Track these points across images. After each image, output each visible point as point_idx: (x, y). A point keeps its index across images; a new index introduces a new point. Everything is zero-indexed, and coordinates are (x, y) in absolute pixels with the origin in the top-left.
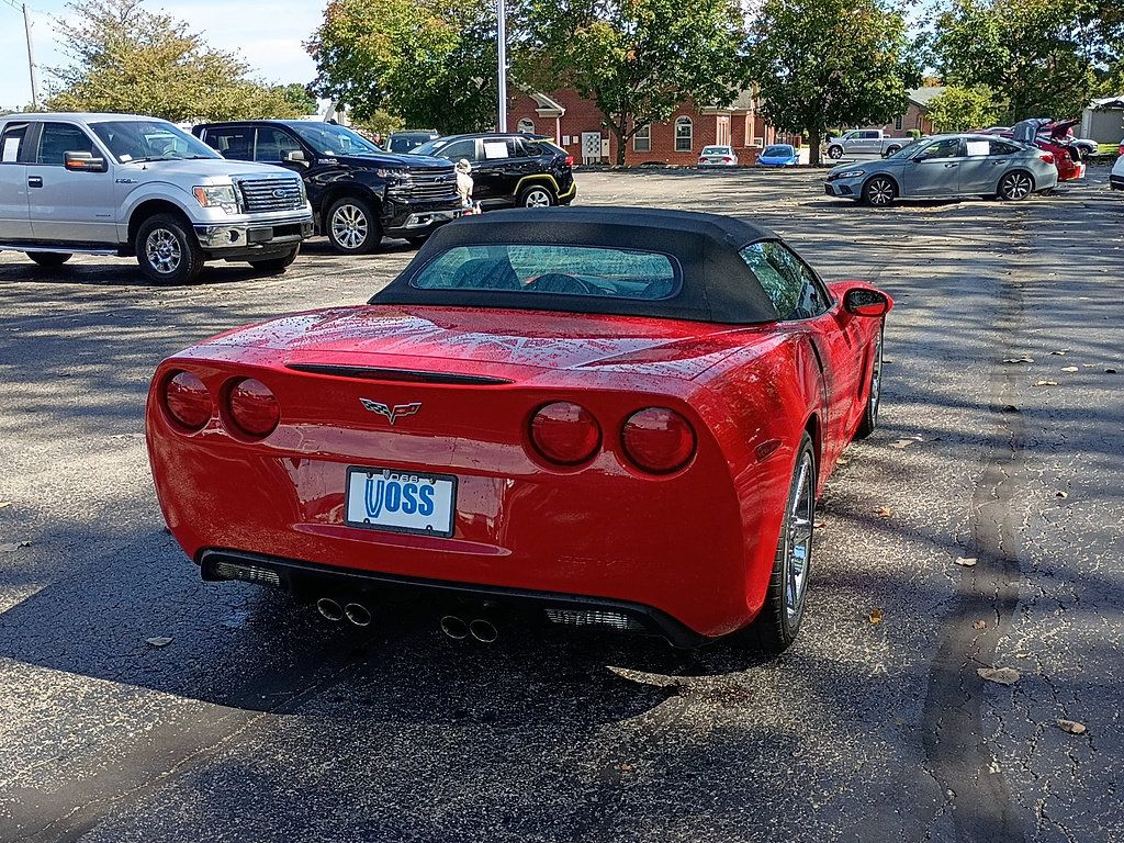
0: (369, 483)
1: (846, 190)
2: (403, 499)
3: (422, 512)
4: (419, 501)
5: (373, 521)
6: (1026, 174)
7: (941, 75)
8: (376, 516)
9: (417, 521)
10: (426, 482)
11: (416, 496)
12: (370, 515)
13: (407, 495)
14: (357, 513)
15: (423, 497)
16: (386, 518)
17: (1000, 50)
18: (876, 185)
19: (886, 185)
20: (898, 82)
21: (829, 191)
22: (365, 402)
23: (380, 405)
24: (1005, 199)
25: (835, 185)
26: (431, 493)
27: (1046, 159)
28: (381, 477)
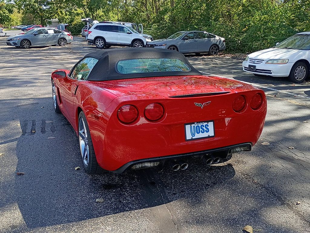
0: (191, 127)
1: (15, 44)
2: (201, 130)
3: (206, 132)
4: (205, 129)
5: (194, 138)
6: (64, 39)
8: (194, 136)
9: (205, 135)
10: (206, 123)
11: (204, 128)
12: (192, 136)
13: (202, 128)
14: (189, 136)
15: (206, 128)
16: (197, 136)
17: (35, 4)
18: (24, 42)
19: (27, 42)
20: (7, 12)
21: (8, 44)
22: (196, 104)
23: (199, 104)
24: (60, 46)
25: (11, 42)
26: (208, 126)
27: (68, 35)
28: (194, 125)
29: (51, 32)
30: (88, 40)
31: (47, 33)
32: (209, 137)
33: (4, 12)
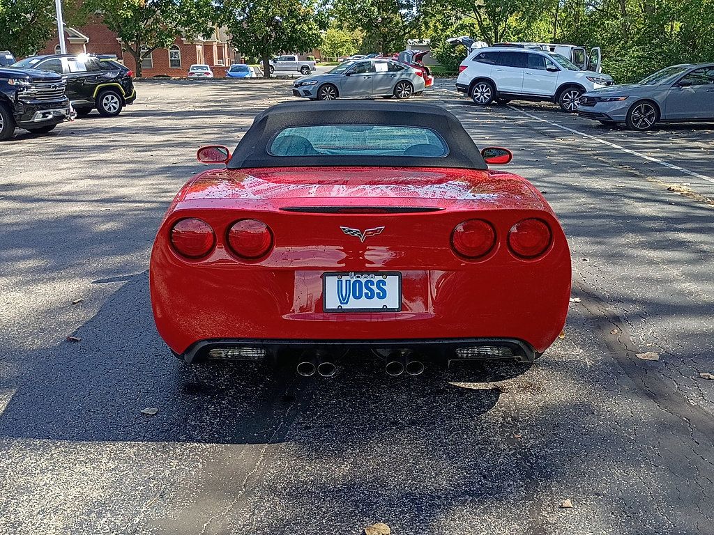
0: (339, 283)
1: (307, 93)
2: (365, 290)
3: (379, 297)
4: (376, 290)
5: (344, 307)
6: (409, 83)
7: (340, 23)
8: (346, 303)
9: (376, 303)
10: (380, 278)
11: (374, 288)
12: (342, 303)
13: (367, 288)
14: (332, 302)
15: (379, 287)
16: (353, 304)
17: (373, 8)
18: (325, 90)
19: (331, 90)
20: (315, 26)
21: (296, 94)
22: (344, 229)
23: (354, 230)
24: (398, 98)
25: (300, 90)
26: (384, 284)
27: (418, 74)
28: (348, 278)
29: (382, 68)
30: (457, 85)
31: (373, 70)
32: (385, 309)
33: (310, 26)
